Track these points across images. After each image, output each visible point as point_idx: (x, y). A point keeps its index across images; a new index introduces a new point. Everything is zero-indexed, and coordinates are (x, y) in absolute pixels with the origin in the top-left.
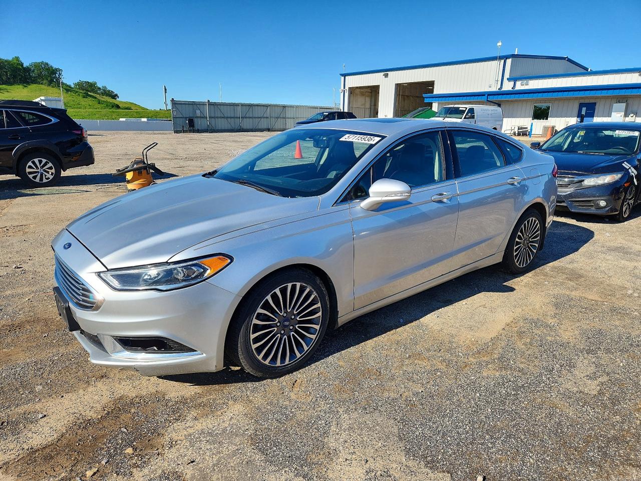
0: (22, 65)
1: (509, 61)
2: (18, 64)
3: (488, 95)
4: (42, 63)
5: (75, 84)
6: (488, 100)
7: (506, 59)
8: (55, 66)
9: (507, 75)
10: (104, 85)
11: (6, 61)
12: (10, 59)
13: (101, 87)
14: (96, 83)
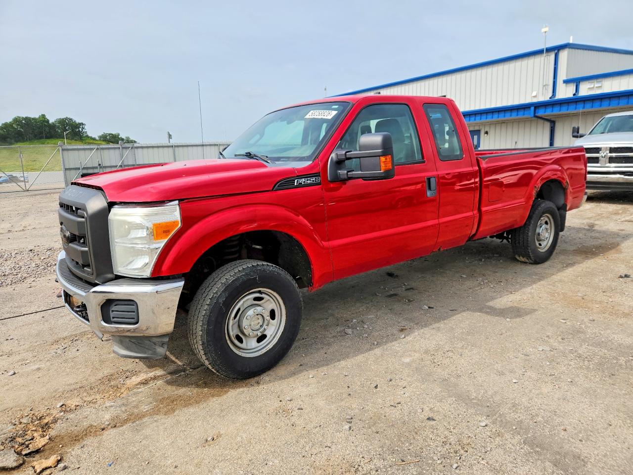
0: (48, 121)
1: (564, 55)
2: (44, 121)
3: (535, 108)
4: (67, 118)
5: (100, 137)
6: (536, 115)
7: (558, 51)
8: (78, 121)
9: (562, 76)
10: (127, 136)
11: (33, 119)
12: (37, 117)
13: (124, 137)
14: (119, 135)
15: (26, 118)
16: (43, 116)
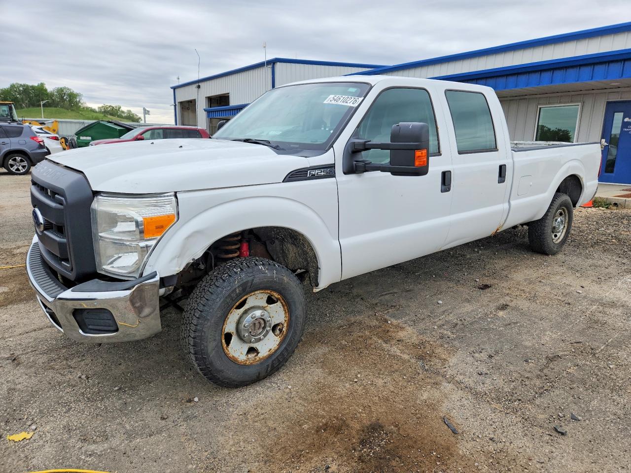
0: (46, 90)
2: (42, 90)
4: (64, 88)
5: (100, 109)
8: (76, 91)
11: (31, 87)
12: (36, 85)
13: (125, 111)
14: (120, 108)
15: (24, 85)
16: (42, 84)
